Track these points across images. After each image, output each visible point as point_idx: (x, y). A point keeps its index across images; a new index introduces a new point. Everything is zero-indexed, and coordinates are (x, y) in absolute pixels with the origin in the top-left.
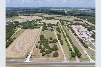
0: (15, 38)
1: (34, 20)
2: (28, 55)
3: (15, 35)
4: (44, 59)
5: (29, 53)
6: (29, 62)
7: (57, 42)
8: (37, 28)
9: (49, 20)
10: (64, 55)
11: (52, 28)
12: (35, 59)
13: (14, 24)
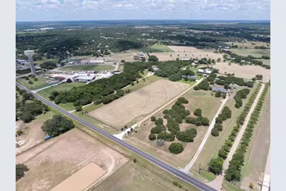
0: (129, 92)
1: (194, 59)
2: (126, 127)
3: (133, 85)
4: (148, 145)
5: (132, 124)
6: (121, 138)
7: (207, 124)
8: (186, 80)
9: (241, 64)
10: (195, 158)
11: (226, 88)
12: (133, 138)
13: (147, 61)
